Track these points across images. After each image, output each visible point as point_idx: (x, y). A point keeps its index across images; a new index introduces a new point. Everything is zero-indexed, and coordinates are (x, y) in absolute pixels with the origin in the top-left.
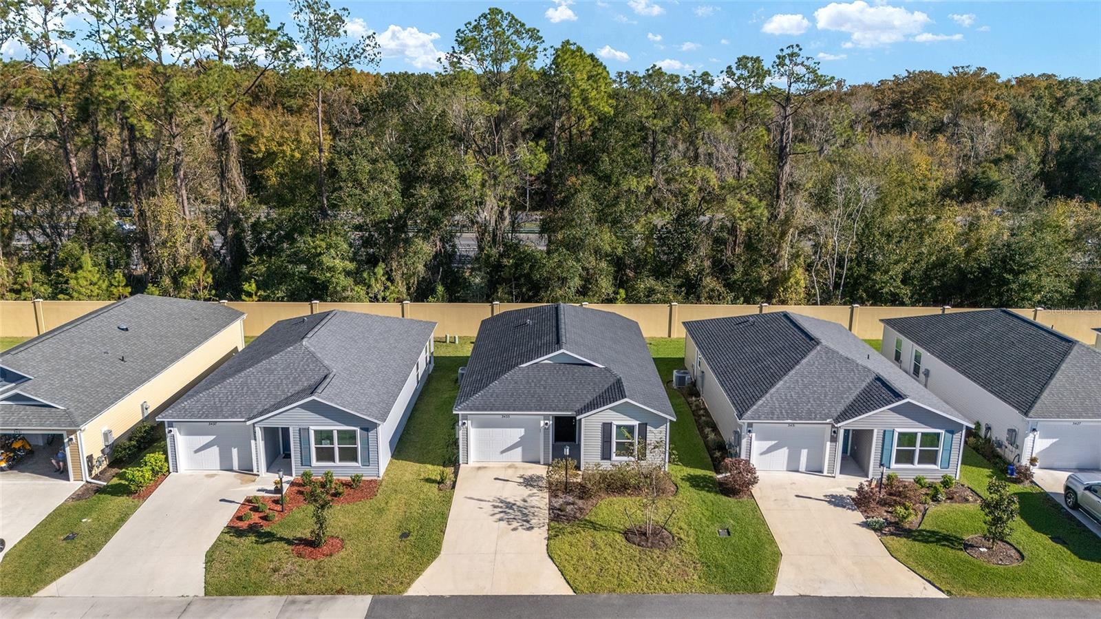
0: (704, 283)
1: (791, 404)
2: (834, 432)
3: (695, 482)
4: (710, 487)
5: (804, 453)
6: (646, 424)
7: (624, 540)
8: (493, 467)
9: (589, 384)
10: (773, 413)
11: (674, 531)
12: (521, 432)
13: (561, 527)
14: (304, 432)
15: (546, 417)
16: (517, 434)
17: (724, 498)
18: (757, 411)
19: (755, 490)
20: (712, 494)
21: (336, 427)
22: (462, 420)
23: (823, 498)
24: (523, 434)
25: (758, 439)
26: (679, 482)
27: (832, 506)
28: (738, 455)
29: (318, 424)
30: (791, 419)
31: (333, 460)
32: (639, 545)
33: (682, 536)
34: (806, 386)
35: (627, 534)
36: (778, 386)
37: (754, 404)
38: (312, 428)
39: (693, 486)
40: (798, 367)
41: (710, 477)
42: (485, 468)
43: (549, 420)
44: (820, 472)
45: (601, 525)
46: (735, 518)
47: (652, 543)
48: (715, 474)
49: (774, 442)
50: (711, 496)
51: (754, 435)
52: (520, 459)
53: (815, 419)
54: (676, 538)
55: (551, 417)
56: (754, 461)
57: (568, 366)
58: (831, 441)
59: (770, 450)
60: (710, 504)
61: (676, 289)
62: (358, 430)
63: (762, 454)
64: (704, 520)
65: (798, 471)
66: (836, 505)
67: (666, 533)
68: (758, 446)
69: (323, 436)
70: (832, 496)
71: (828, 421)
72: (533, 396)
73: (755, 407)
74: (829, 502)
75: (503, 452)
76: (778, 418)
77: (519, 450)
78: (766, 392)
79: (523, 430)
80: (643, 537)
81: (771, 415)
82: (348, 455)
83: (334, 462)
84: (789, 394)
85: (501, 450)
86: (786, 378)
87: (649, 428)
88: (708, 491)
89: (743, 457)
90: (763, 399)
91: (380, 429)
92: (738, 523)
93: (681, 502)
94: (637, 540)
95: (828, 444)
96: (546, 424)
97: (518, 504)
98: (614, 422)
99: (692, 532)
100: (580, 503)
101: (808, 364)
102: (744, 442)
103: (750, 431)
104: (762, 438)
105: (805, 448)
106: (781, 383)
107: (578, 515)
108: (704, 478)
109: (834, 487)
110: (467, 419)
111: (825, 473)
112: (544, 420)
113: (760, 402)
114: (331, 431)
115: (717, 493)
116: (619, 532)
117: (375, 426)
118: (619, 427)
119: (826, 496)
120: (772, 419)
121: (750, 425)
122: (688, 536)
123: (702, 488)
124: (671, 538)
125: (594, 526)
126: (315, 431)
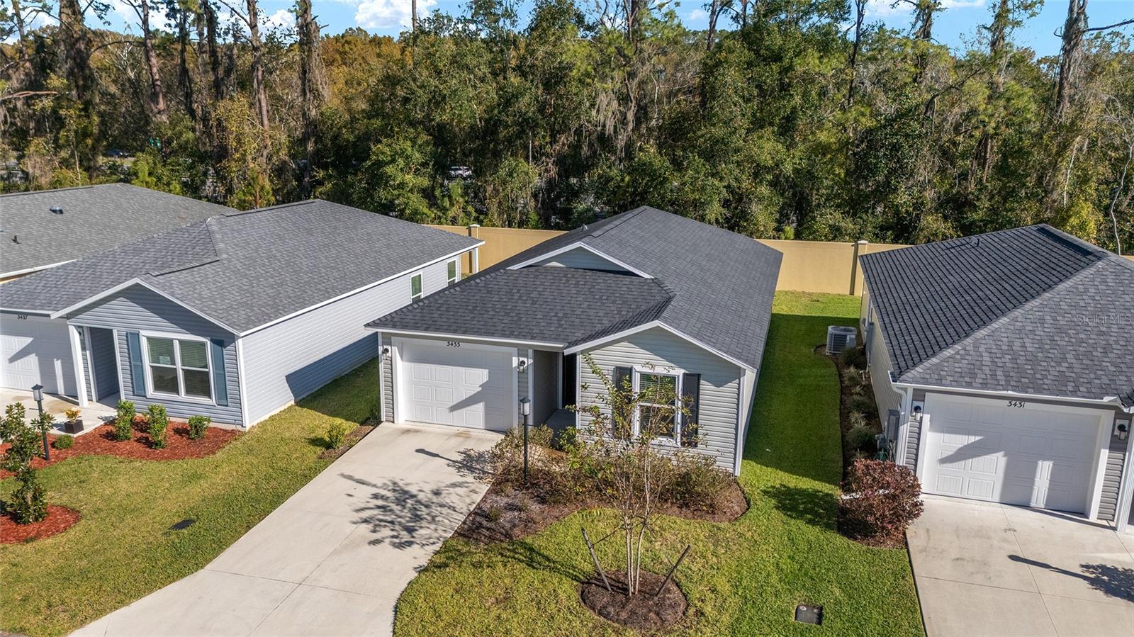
0: (923, 223)
1: (1021, 361)
2: (1122, 428)
3: (789, 502)
4: (819, 515)
5: (1044, 469)
6: (699, 376)
7: (576, 595)
8: (430, 433)
9: (614, 302)
10: (973, 375)
11: (695, 595)
12: (482, 375)
13: (465, 550)
14: (132, 339)
15: (522, 351)
16: (476, 378)
17: (839, 540)
18: (939, 367)
19: (914, 531)
20: (817, 529)
21: (177, 336)
22: (384, 343)
23: (1079, 571)
24: (486, 379)
25: (935, 427)
26: (756, 496)
27: (1100, 594)
28: (889, 455)
29: (152, 329)
30: (1015, 388)
31: (176, 391)
32: (600, 613)
33: (708, 609)
34: (1061, 331)
35: (589, 585)
36: (995, 325)
37: (934, 354)
38: (144, 334)
39: (782, 507)
40: (1047, 295)
41: (827, 495)
42: (417, 431)
43: (527, 356)
44: (1080, 513)
45: (548, 559)
46: (849, 586)
47: (633, 612)
48: (839, 492)
49: (972, 439)
50: (812, 533)
51: (926, 418)
52: (480, 423)
53: (1074, 393)
54: (691, 611)
55: (530, 352)
56: (925, 476)
57: (590, 273)
58: (1112, 449)
59: (962, 454)
60: (803, 546)
61: (877, 231)
62: (209, 342)
63: (944, 461)
64: (774, 579)
65: (1026, 506)
66: (1111, 590)
67: (675, 594)
68: (934, 444)
69: (161, 348)
70: (1104, 569)
71: (1107, 399)
72: (507, 314)
73: (934, 360)
74: (1093, 582)
75: (454, 408)
76: (984, 385)
77: (480, 408)
78: (967, 335)
79: (486, 372)
80: (621, 597)
81: (970, 376)
82: (198, 384)
83: (177, 393)
84: (1017, 343)
85: (451, 404)
86: (1017, 313)
87: (705, 386)
88: (810, 522)
89: (901, 460)
90: (958, 347)
91: (240, 342)
92: (850, 597)
93: (741, 535)
94: (603, 599)
95: (1105, 454)
96: (523, 363)
97: (421, 496)
98: (638, 368)
99: (734, 602)
100: (535, 507)
101: (1073, 291)
102: (905, 430)
103: (917, 409)
104: (948, 425)
105: (1044, 459)
106: (1004, 320)
107: (517, 531)
108: (812, 496)
109: (1110, 550)
110: (390, 344)
111: (1093, 517)
112: (519, 355)
113: (948, 352)
114: (170, 341)
115: (828, 526)
116: (576, 578)
117: (233, 338)
118: (646, 378)
119: (1087, 567)
120: (969, 385)
121: (919, 395)
122: (721, 609)
123: (800, 515)
124: (682, 607)
125: (533, 558)
126: (149, 339)
